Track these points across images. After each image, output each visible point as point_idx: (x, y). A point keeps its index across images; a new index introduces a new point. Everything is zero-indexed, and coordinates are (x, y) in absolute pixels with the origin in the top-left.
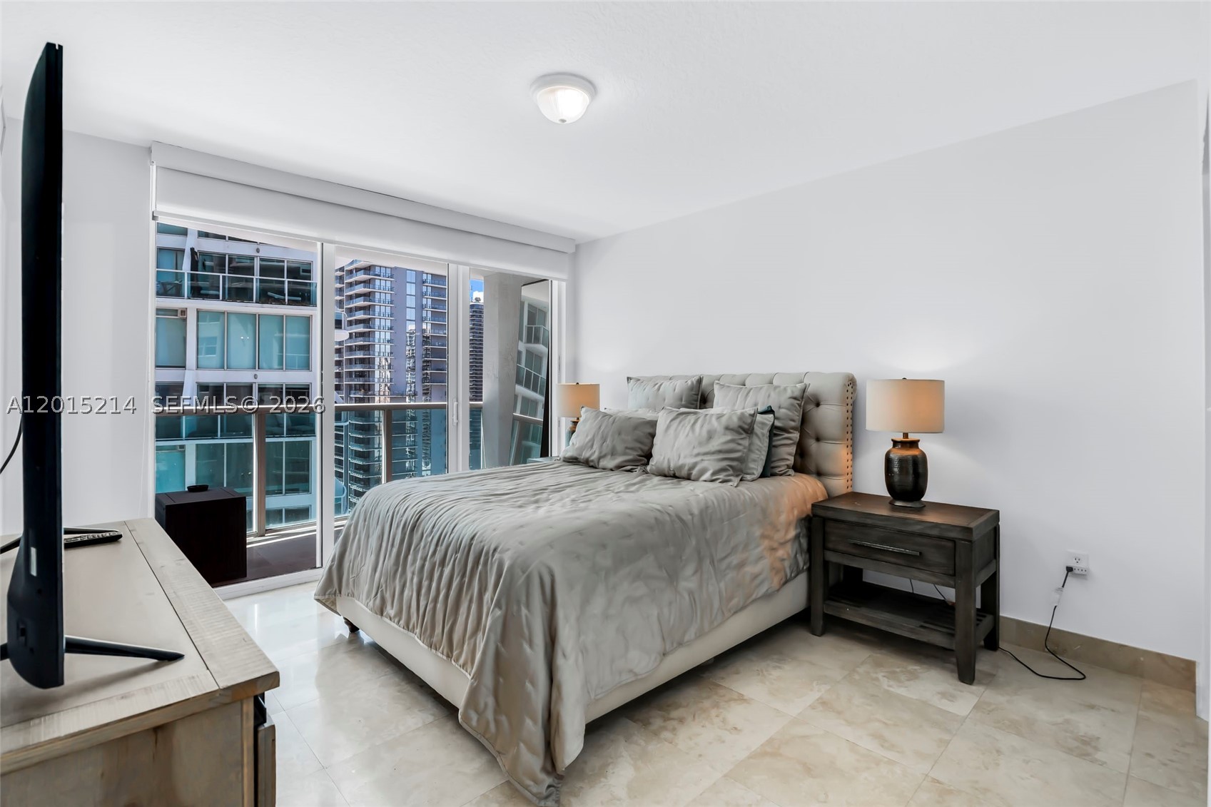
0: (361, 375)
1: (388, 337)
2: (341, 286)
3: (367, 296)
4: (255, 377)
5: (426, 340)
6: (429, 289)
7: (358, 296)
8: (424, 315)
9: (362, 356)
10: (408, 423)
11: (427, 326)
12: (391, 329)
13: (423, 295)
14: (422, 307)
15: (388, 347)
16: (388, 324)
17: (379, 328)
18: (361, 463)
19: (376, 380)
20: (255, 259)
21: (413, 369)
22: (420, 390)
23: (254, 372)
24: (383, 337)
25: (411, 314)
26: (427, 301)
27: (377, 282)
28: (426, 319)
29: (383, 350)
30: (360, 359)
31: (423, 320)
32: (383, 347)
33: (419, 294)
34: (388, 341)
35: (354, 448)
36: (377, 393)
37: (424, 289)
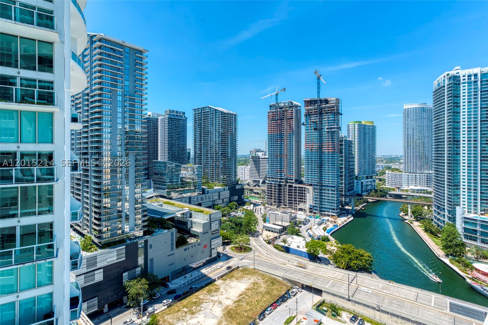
0: (97, 148)
1: (109, 131)
2: (88, 108)
3: (99, 113)
4: (18, 147)
5: (127, 132)
6: (128, 109)
7: (95, 113)
8: (126, 121)
9: (97, 139)
10: (118, 169)
11: (127, 126)
12: (111, 127)
13: (125, 112)
14: (125, 118)
15: (109, 135)
16: (109, 125)
17: (105, 127)
18: (97, 187)
19: (104, 150)
20: (17, 78)
21: (121, 145)
22: (124, 155)
23: (18, 145)
24: (107, 130)
25: (119, 121)
26: (127, 115)
27: (104, 107)
28: (126, 123)
29: (107, 137)
30: (97, 141)
31: (125, 123)
32: (107, 135)
33: (123, 112)
34: (109, 133)
35: (94, 180)
36: (104, 156)
37: (126, 110)
